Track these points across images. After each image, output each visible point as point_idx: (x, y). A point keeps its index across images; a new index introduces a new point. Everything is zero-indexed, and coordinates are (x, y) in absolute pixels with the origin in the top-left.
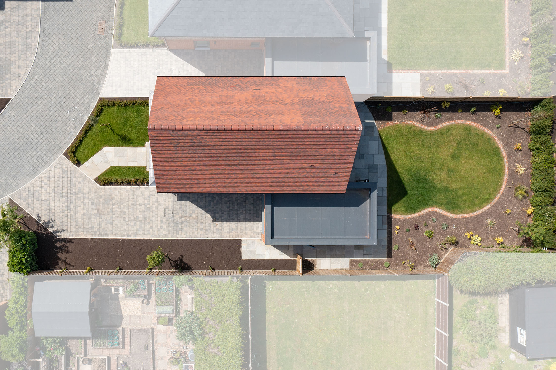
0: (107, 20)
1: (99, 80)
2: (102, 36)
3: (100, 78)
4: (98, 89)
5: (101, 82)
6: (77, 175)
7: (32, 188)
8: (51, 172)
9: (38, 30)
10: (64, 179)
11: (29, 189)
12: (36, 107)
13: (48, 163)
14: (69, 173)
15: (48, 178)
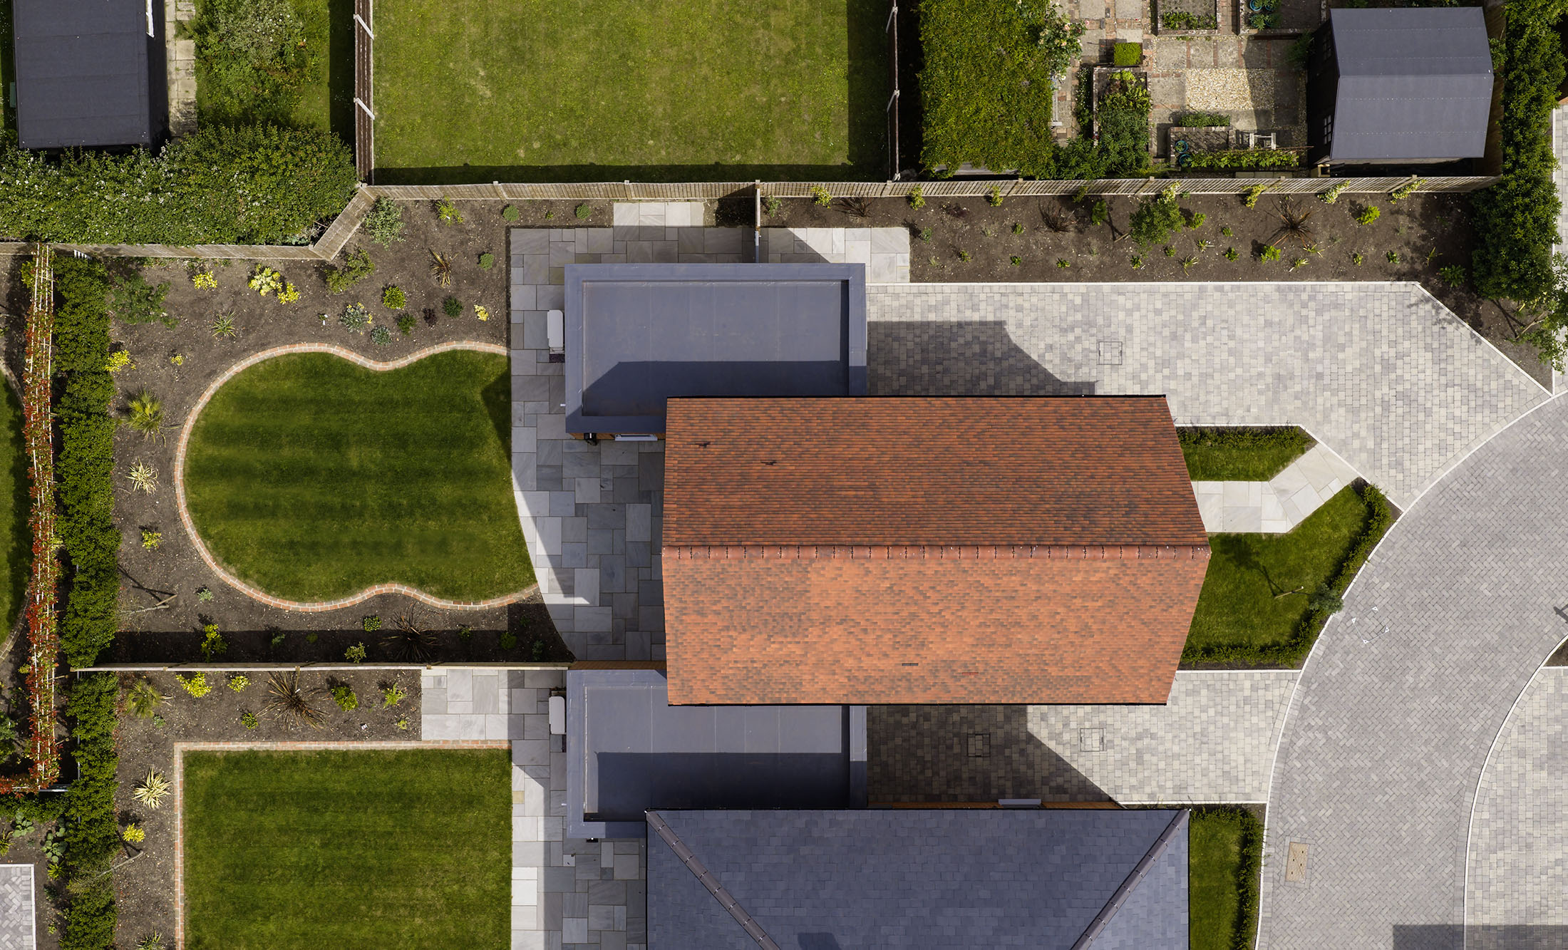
0: (1282, 882)
1: (1302, 718)
2: (1296, 840)
3: (1299, 722)
4: (1306, 694)
5: (1296, 713)
6: (1364, 456)
7: (1487, 420)
8: (1436, 464)
9: (1471, 856)
10: (1400, 444)
11: (1494, 415)
12: (1476, 644)
13: (1443, 488)
14: (1385, 461)
15: (1442, 448)
